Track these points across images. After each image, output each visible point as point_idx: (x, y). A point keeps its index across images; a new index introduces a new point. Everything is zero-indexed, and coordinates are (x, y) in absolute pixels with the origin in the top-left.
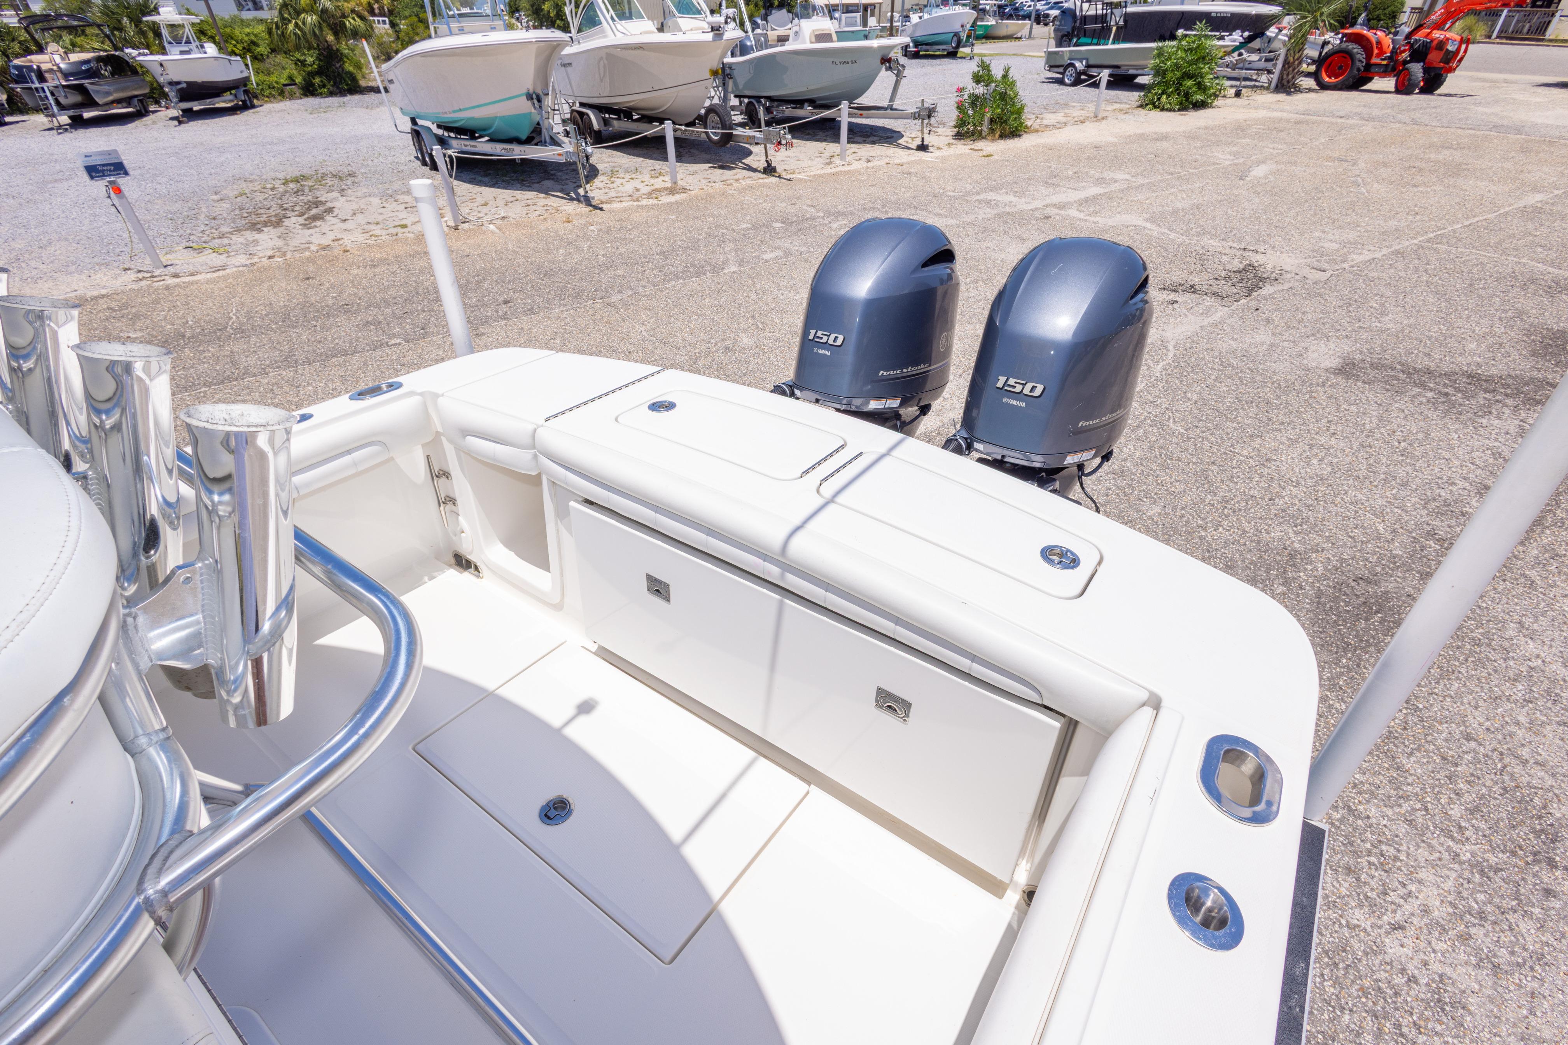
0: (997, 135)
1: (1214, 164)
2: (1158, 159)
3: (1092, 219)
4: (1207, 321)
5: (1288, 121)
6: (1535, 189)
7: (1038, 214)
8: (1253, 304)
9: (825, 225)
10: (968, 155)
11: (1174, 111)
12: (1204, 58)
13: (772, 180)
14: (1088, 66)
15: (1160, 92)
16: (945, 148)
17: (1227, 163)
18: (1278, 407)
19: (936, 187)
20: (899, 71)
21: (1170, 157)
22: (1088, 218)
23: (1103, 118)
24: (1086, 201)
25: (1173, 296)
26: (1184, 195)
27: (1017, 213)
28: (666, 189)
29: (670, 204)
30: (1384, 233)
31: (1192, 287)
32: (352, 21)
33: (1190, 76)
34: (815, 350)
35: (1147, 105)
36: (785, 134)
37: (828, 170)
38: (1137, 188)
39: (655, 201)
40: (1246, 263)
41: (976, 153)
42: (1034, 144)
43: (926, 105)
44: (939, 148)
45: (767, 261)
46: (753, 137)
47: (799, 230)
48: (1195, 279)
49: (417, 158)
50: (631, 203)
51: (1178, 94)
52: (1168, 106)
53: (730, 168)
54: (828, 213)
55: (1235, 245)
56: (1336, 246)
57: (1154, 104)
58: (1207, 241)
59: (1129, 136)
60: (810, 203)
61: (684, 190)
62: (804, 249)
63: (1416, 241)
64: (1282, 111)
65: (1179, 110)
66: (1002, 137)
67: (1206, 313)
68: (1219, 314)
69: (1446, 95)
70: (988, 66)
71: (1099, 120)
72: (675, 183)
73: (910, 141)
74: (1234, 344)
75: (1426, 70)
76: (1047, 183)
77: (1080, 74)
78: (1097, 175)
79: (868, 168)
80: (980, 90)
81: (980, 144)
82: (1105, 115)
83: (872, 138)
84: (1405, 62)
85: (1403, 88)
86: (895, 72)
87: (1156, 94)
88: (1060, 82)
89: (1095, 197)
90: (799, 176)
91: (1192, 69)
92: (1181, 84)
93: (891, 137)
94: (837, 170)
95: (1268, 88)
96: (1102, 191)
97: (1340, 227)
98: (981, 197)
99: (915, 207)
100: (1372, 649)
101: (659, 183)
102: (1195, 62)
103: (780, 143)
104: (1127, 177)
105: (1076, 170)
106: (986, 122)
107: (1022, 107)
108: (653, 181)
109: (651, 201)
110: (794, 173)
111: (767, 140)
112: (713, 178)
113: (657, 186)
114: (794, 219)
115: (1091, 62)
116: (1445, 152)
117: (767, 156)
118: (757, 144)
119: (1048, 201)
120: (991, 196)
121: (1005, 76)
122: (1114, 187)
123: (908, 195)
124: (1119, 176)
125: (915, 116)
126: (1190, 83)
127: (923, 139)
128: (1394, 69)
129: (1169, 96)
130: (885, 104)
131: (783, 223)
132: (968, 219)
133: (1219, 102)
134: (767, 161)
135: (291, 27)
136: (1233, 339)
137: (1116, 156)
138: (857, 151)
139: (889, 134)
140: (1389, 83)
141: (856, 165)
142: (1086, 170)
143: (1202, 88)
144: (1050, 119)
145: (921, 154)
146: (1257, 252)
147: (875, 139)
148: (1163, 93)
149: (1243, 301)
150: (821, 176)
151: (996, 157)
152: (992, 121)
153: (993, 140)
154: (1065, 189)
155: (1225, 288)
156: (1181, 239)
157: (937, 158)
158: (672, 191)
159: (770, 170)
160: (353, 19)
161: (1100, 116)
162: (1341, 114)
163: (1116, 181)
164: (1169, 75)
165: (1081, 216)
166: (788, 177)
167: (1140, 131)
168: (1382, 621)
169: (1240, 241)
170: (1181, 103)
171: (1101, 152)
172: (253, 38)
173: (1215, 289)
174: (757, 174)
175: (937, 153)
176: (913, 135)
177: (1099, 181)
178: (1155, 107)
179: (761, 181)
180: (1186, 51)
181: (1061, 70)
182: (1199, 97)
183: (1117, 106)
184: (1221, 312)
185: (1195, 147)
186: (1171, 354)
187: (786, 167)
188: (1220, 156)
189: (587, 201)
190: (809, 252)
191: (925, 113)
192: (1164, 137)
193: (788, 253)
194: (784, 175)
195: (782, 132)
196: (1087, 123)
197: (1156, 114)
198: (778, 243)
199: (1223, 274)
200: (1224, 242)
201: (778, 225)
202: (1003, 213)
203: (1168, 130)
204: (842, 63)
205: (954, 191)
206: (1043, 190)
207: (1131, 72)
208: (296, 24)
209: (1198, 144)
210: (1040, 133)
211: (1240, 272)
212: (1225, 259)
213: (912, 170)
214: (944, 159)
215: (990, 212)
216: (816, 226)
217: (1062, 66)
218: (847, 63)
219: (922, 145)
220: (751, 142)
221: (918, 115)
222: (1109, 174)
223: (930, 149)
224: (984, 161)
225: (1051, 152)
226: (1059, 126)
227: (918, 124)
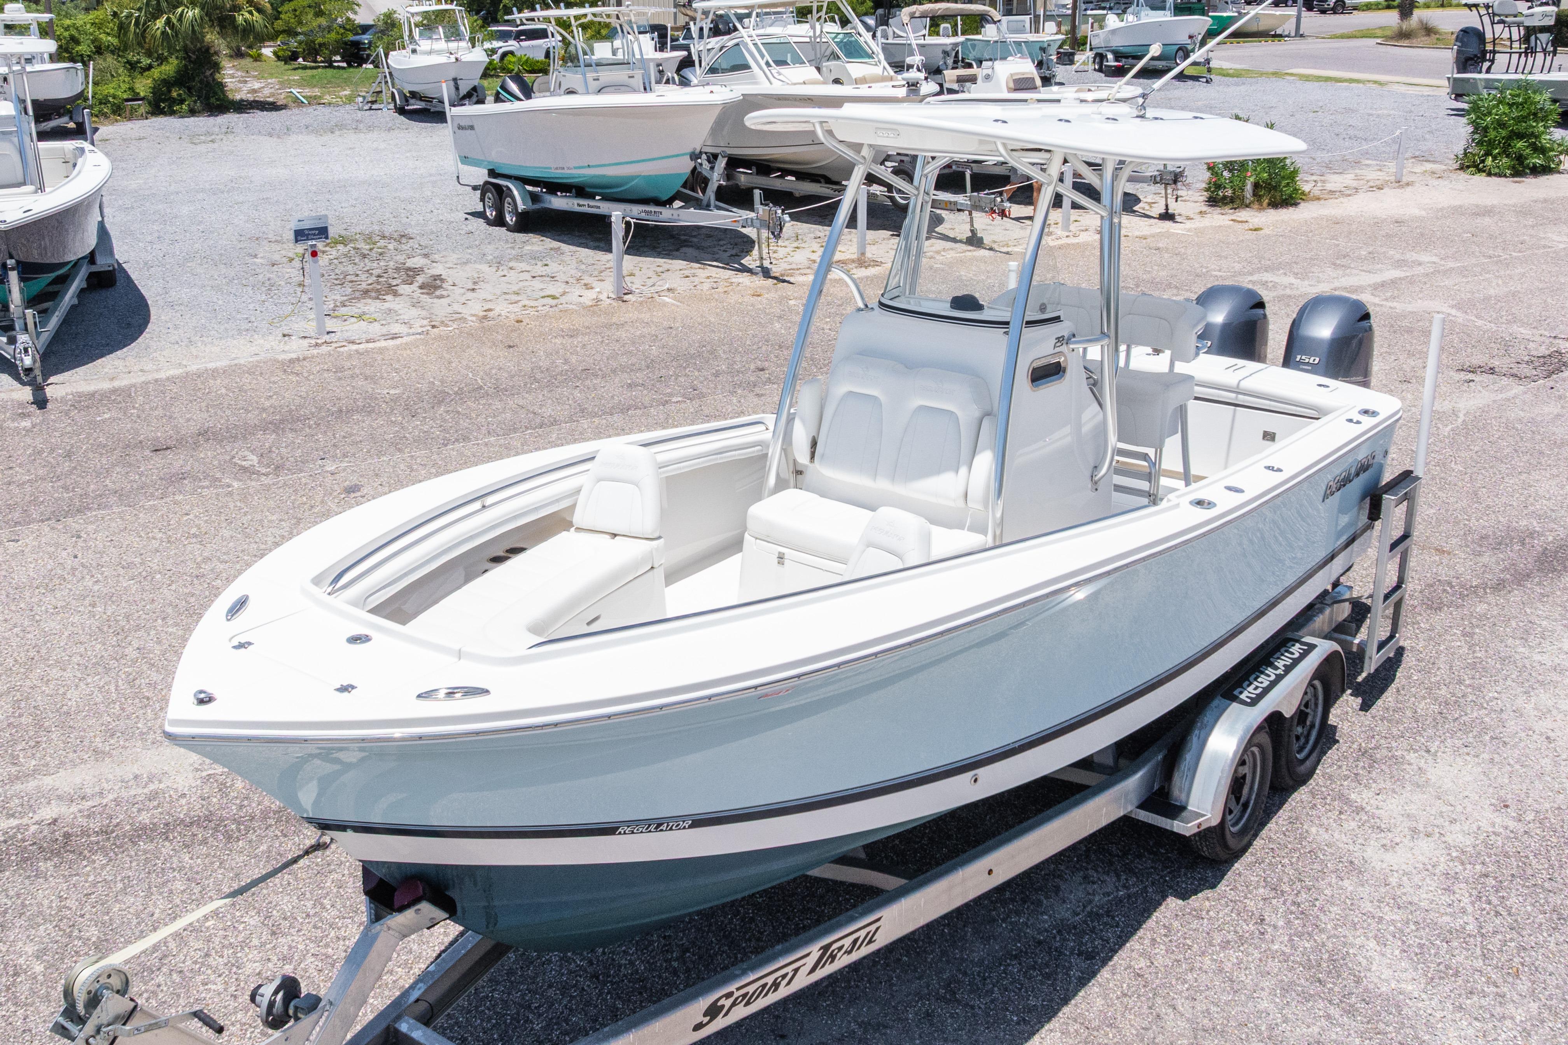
0: (1265, 204)
1: (1544, 247)
2: (1475, 239)
3: (1389, 304)
4: (1500, 396)
8: (1552, 384)
10: (1229, 227)
11: (1505, 176)
13: (982, 252)
15: (1484, 153)
16: (1197, 217)
17: (1562, 246)
18: (1549, 456)
19: (1197, 266)
21: (1491, 237)
22: (1384, 303)
23: (1408, 184)
24: (1383, 285)
25: (1471, 376)
26: (1500, 282)
28: (853, 261)
31: (1491, 369)
32: (247, 15)
33: (1520, 136)
35: (1468, 167)
36: (1002, 201)
37: (1050, 242)
38: (1445, 272)
40: (1553, 349)
41: (1240, 226)
42: (1315, 215)
43: (1171, 167)
44: (1189, 218)
46: (955, 203)
48: (1496, 363)
49: (481, 215)
51: (1509, 157)
52: (1497, 171)
55: (1547, 334)
57: (1476, 166)
58: (1515, 329)
59: (1442, 209)
61: (876, 263)
65: (1513, 176)
66: (1272, 205)
67: (1501, 390)
68: (1513, 392)
71: (1402, 187)
72: (863, 254)
73: (1147, 207)
74: (1522, 414)
76: (1334, 264)
78: (1398, 256)
81: (1243, 214)
82: (1411, 179)
89: (1393, 282)
90: (1016, 249)
92: (1510, 145)
94: (1060, 242)
96: (1403, 274)
98: (1255, 278)
99: (1176, 287)
102: (1524, 119)
103: (993, 212)
104: (1435, 259)
105: (1371, 249)
106: (1249, 187)
107: (1295, 172)
110: (1007, 245)
111: (976, 207)
117: (972, 226)
118: (959, 210)
119: (1336, 284)
120: (1267, 277)
122: (1420, 270)
123: (1163, 273)
124: (1425, 258)
125: (1154, 180)
126: (1520, 144)
127: (1167, 206)
129: (1495, 158)
134: (972, 231)
135: (160, 23)
136: (1522, 410)
137: (1422, 235)
138: (1079, 219)
141: (1085, 237)
142: (1384, 249)
143: (1541, 150)
144: (1335, 182)
145: (1166, 224)
148: (1487, 154)
149: (1541, 381)
151: (1266, 231)
152: (1256, 186)
153: (1261, 209)
154: (1356, 272)
155: (1526, 370)
156: (1489, 326)
157: (1189, 230)
158: (861, 262)
159: (974, 241)
160: (250, 13)
161: (1405, 180)
163: (1420, 264)
164: (1492, 134)
165: (1377, 300)
166: (1005, 249)
167: (1457, 203)
169: (1552, 330)
170: (1513, 168)
171: (1403, 229)
172: (74, 32)
173: (1515, 371)
174: (958, 245)
175: (1189, 224)
176: (1149, 200)
177: (1400, 264)
178: (1480, 171)
179: (966, 254)
180: (1511, 105)
182: (1538, 161)
183: (1429, 166)
184: (1517, 389)
185: (1525, 226)
186: (1460, 420)
187: (995, 238)
188: (1555, 238)
189: (766, 273)
191: (1169, 177)
192: (1487, 211)
194: (995, 246)
195: (999, 199)
196: (1386, 190)
197: (1480, 179)
199: (1526, 358)
200: (1535, 331)
202: (1283, 295)
203: (1495, 202)
205: (1220, 271)
206: (1330, 271)
208: (168, 19)
209: (1531, 221)
210: (1322, 202)
211: (1544, 357)
212: (1531, 345)
213: (1161, 245)
214: (1199, 232)
219: (1167, 213)
220: (949, 207)
221: (1158, 179)
222: (1411, 256)
223: (1178, 219)
224: (1252, 235)
225: (1337, 226)
226: (1349, 192)
227: (1160, 188)
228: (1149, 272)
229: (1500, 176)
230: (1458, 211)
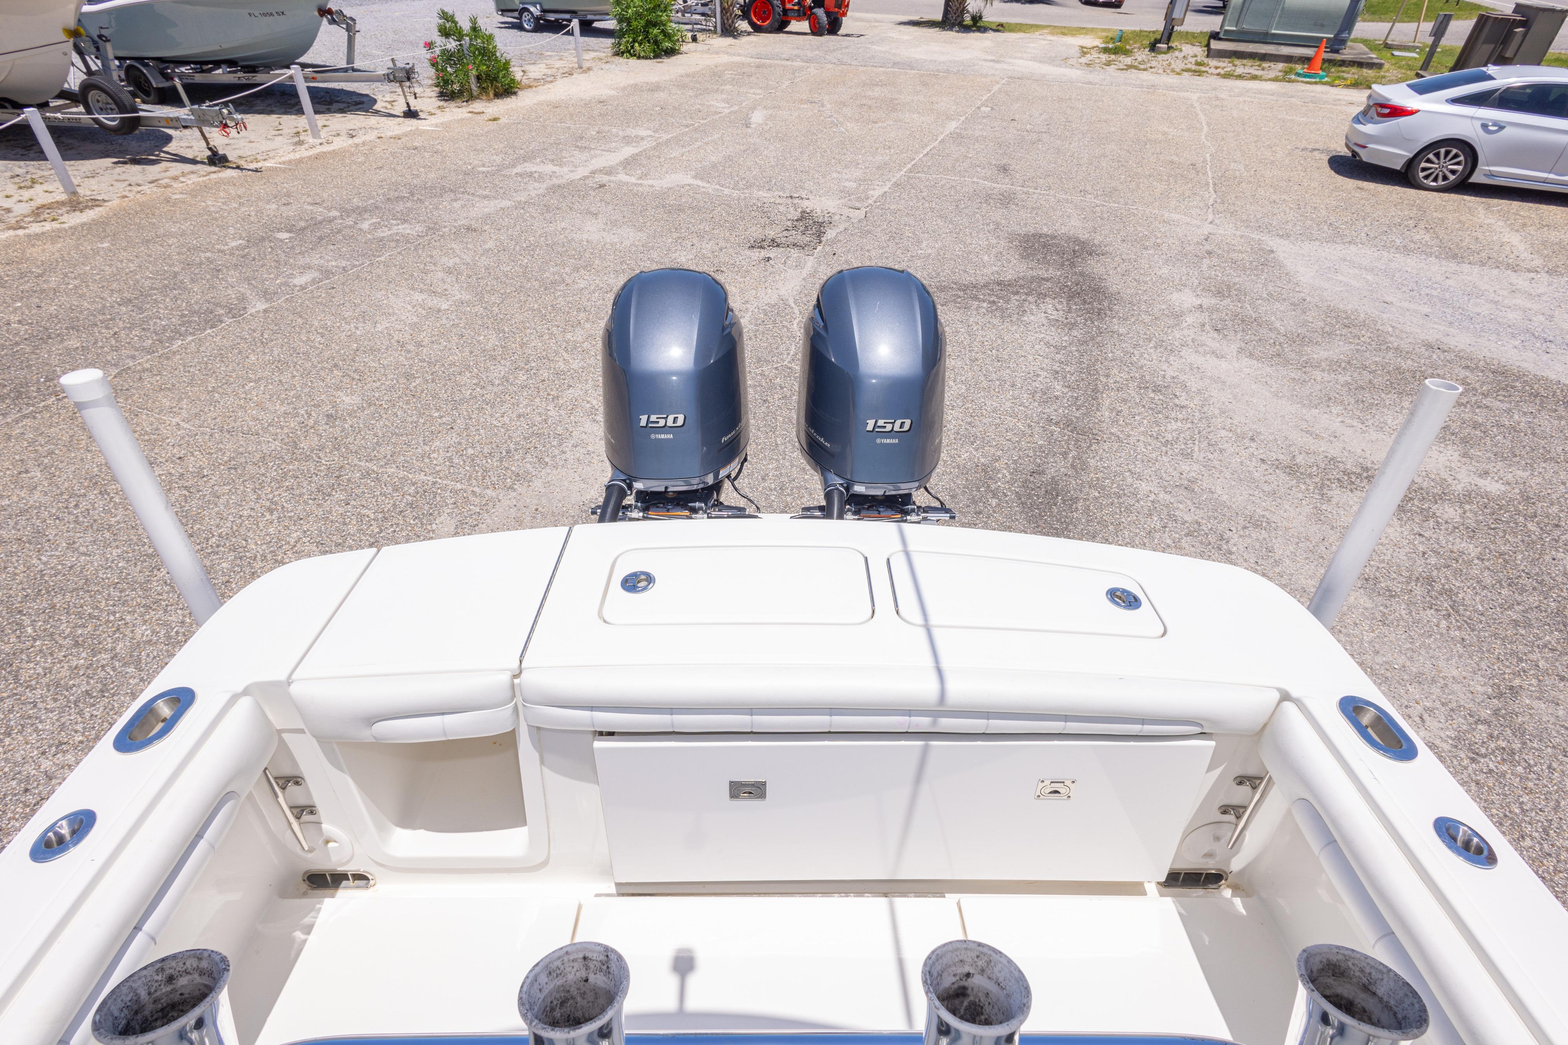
0: (491, 95)
1: (716, 113)
2: (665, 111)
3: (645, 182)
5: (749, 65)
6: (949, 118)
7: (590, 182)
8: (828, 249)
9: (350, 227)
10: (470, 119)
11: (650, 58)
12: (659, 6)
13: (230, 173)
14: (544, 11)
15: (631, 40)
16: (438, 111)
17: (726, 111)
19: (459, 162)
20: (348, 24)
21: (675, 108)
22: (640, 182)
23: (589, 69)
24: (628, 164)
25: (763, 253)
26: (711, 148)
27: (568, 184)
28: (63, 203)
29: (88, 227)
30: (878, 168)
31: (773, 240)
33: (653, 24)
34: (653, 436)
35: (623, 53)
36: (230, 113)
37: (303, 153)
38: (666, 144)
39: (55, 225)
40: (800, 210)
41: (478, 117)
42: (535, 101)
43: (400, 65)
44: (431, 114)
45: (303, 288)
46: (177, 119)
47: (321, 238)
48: (771, 233)
50: (11, 233)
51: (649, 42)
52: (643, 53)
53: (153, 162)
54: (345, 212)
55: (781, 194)
56: (854, 185)
57: (629, 52)
58: (757, 193)
59: (625, 88)
60: (309, 200)
61: (95, 203)
62: (344, 263)
63: (902, 173)
64: (739, 55)
65: (655, 57)
66: (497, 95)
67: (799, 266)
68: (810, 264)
69: (846, 35)
70: (453, 16)
71: (585, 72)
72: (73, 194)
73: (390, 106)
75: (828, 14)
76: (577, 147)
77: (537, 19)
78: (621, 133)
79: (357, 145)
80: (452, 44)
81: (477, 106)
82: (588, 65)
83: (335, 106)
84: (811, 8)
85: (816, 31)
86: (344, 26)
87: (628, 42)
88: (519, 27)
89: (633, 158)
90: (268, 164)
91: (652, 17)
92: (648, 32)
93: (362, 103)
94: (312, 151)
95: (715, 32)
96: (636, 150)
97: (846, 167)
98: (519, 169)
100: (1071, 527)
101: (40, 195)
102: (655, 9)
103: (226, 126)
104: (649, 133)
105: (597, 129)
106: (473, 80)
107: (507, 62)
108: (26, 194)
109: (48, 226)
110: (256, 160)
111: (203, 121)
112: (133, 180)
113: (39, 202)
114: (303, 224)
115: (546, 7)
116: (877, 89)
117: (208, 143)
118: (185, 127)
119: (591, 168)
120: (529, 167)
121: (475, 29)
122: (645, 145)
123: (432, 175)
124: (642, 132)
125: (389, 78)
126: (655, 31)
127: (408, 104)
128: (805, 14)
129: (640, 44)
130: (344, 65)
131: (290, 231)
132: (522, 197)
133: (684, 48)
134: (210, 149)
137: (625, 111)
138: (327, 123)
139: (355, 99)
140: (804, 26)
141: (340, 143)
142: (607, 128)
143: (667, 36)
144: (536, 71)
145: (413, 122)
146: (802, 198)
147: (342, 106)
148: (634, 41)
149: (819, 248)
150: (300, 161)
151: (503, 120)
152: (478, 78)
153: (489, 100)
154: (598, 152)
155: (798, 237)
156: (736, 194)
157: (436, 126)
158: (75, 204)
159: (217, 160)
161: (585, 66)
162: (784, 56)
163: (642, 139)
164: (634, 23)
165: (633, 180)
166: (251, 166)
167: (632, 82)
168: (1064, 501)
169: (783, 189)
170: (654, 51)
171: (609, 108)
173: (791, 240)
174: (200, 167)
175: (433, 120)
176: (388, 99)
177: (628, 140)
178: (632, 55)
179: (213, 176)
181: (516, 14)
182: (667, 44)
183: (594, 54)
185: (690, 96)
186: (796, 311)
187: (242, 154)
188: (717, 105)
190: (355, 266)
191: (402, 75)
192: (655, 88)
193: (327, 273)
194: (245, 164)
195: (225, 111)
196: (575, 75)
197: (633, 61)
198: (301, 261)
199: (789, 224)
200: (772, 193)
201: (284, 236)
202: (554, 185)
203: (657, 79)
204: (265, 15)
205: (484, 166)
206: (579, 156)
207: (590, 17)
209: (691, 93)
210: (534, 89)
211: (800, 220)
212: (781, 209)
213: (416, 144)
214: (446, 126)
215: (541, 188)
216: (339, 231)
217: (516, 10)
218: (271, 14)
219: (410, 110)
220: (171, 124)
221: (391, 77)
222: (631, 132)
223: (422, 115)
224: (492, 125)
225: (558, 110)
226: (549, 79)
227: (396, 87)
228: (418, 176)
229: (647, 58)
230: (636, 88)
